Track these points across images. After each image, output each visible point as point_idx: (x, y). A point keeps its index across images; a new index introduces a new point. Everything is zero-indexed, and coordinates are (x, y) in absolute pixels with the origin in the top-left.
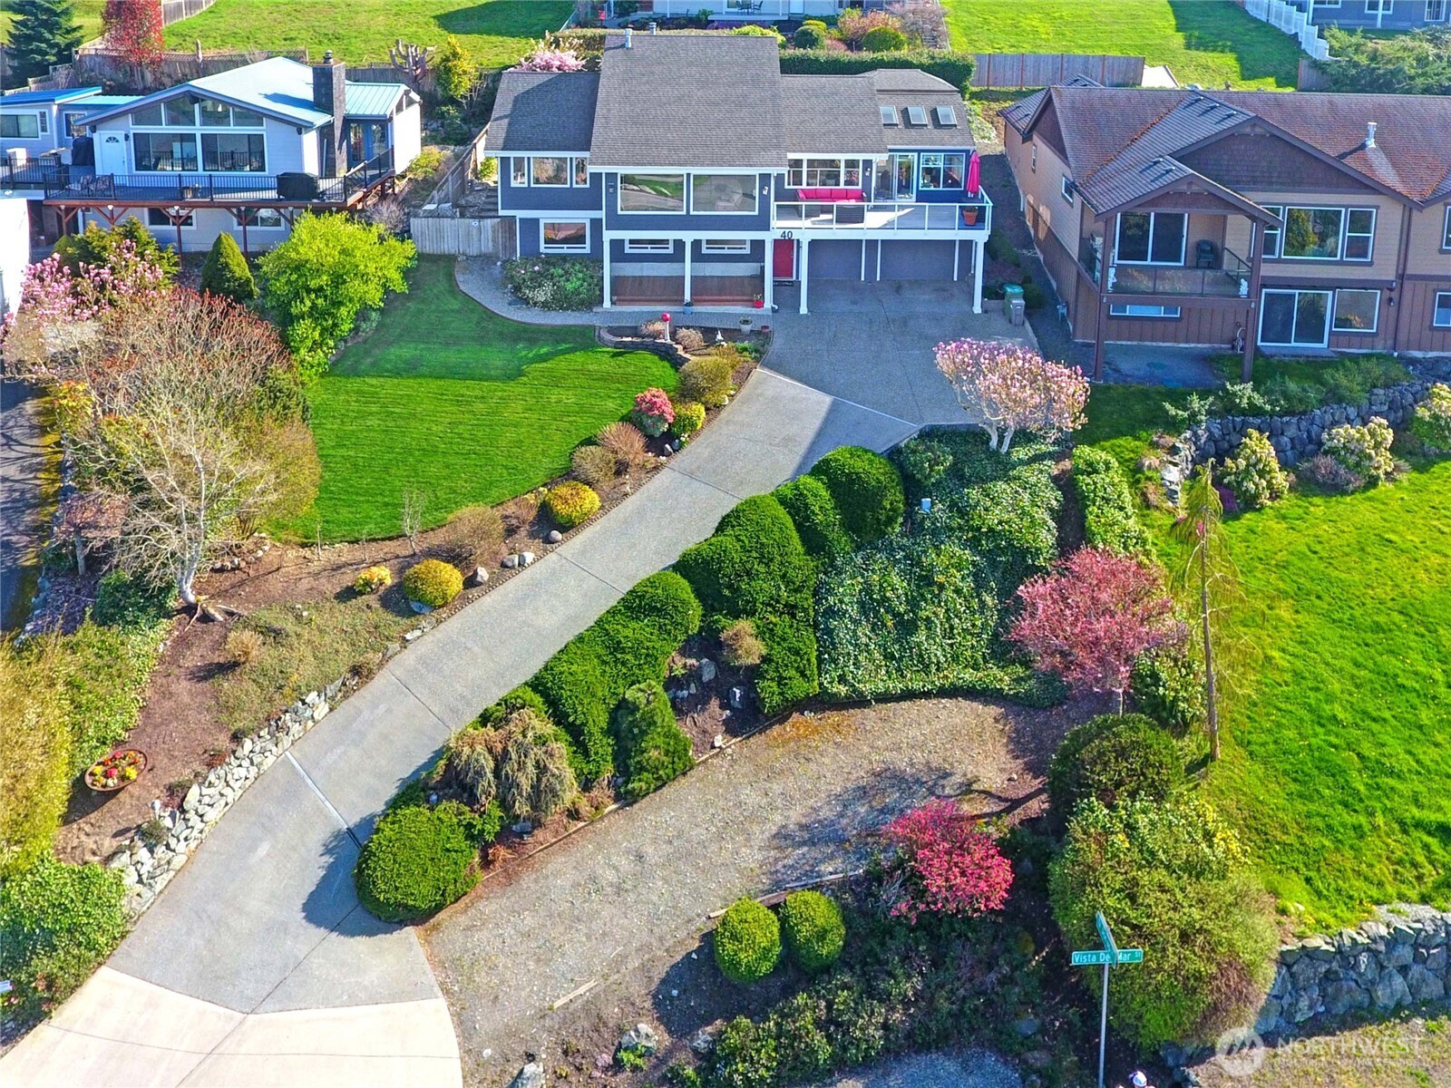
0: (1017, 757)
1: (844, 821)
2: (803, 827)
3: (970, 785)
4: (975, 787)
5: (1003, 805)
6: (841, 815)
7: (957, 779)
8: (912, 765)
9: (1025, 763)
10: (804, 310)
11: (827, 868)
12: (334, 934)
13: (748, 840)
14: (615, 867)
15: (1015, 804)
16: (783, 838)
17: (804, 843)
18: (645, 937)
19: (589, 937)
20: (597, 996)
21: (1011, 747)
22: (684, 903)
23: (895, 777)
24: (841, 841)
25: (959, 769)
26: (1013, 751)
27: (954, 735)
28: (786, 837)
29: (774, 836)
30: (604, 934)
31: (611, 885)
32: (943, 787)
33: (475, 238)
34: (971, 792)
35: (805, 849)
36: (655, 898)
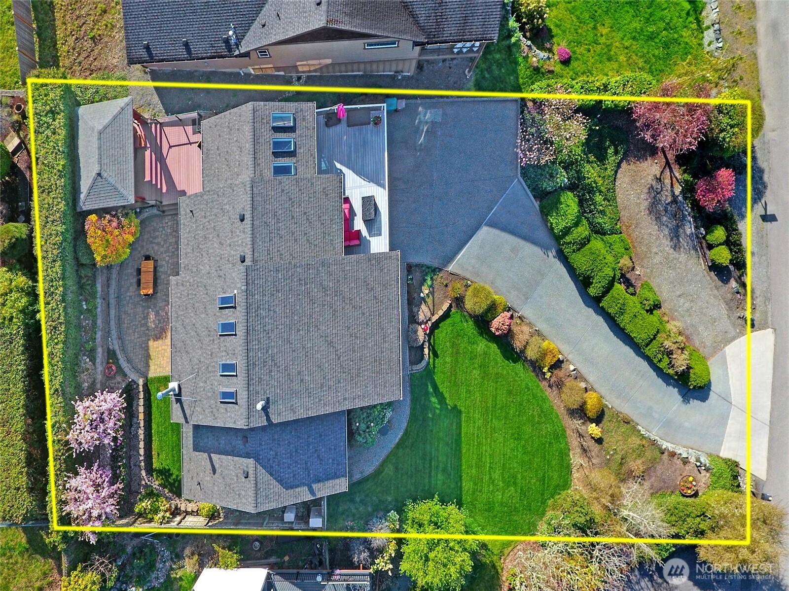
0: (647, 159)
1: (669, 225)
2: (672, 240)
3: (657, 178)
4: (658, 177)
5: (667, 167)
6: (667, 226)
7: (654, 183)
8: (647, 199)
9: (650, 156)
11: (688, 231)
12: (712, 388)
13: (676, 259)
14: (684, 304)
15: (668, 163)
16: (676, 247)
17: (678, 239)
18: (708, 290)
19: (708, 308)
20: (725, 302)
21: (641, 161)
22: (698, 278)
23: (652, 205)
24: (678, 226)
25: (650, 181)
26: (643, 160)
27: (633, 182)
28: (675, 246)
29: (675, 250)
30: (707, 303)
31: (690, 304)
32: (657, 188)
34: (660, 178)
35: (681, 239)
36: (696, 288)
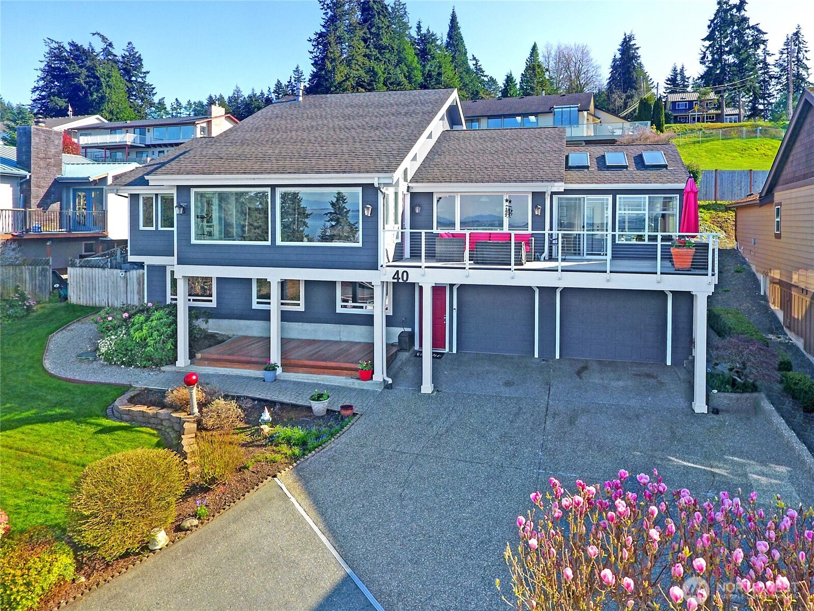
10: (427, 387)
33: (123, 289)
